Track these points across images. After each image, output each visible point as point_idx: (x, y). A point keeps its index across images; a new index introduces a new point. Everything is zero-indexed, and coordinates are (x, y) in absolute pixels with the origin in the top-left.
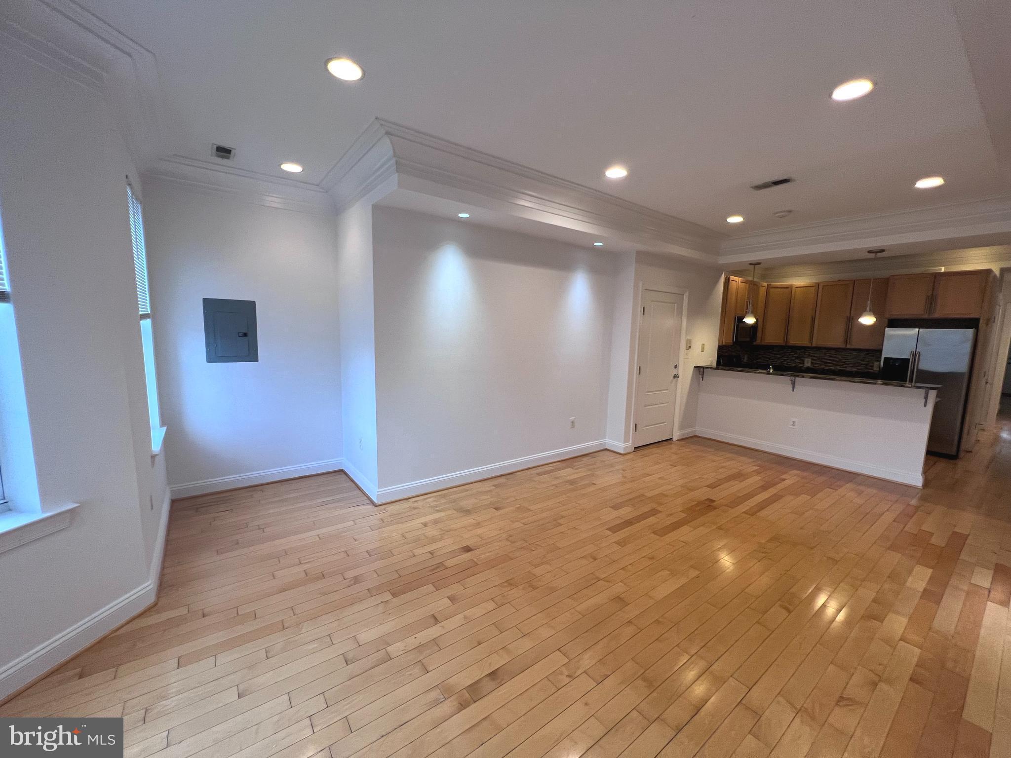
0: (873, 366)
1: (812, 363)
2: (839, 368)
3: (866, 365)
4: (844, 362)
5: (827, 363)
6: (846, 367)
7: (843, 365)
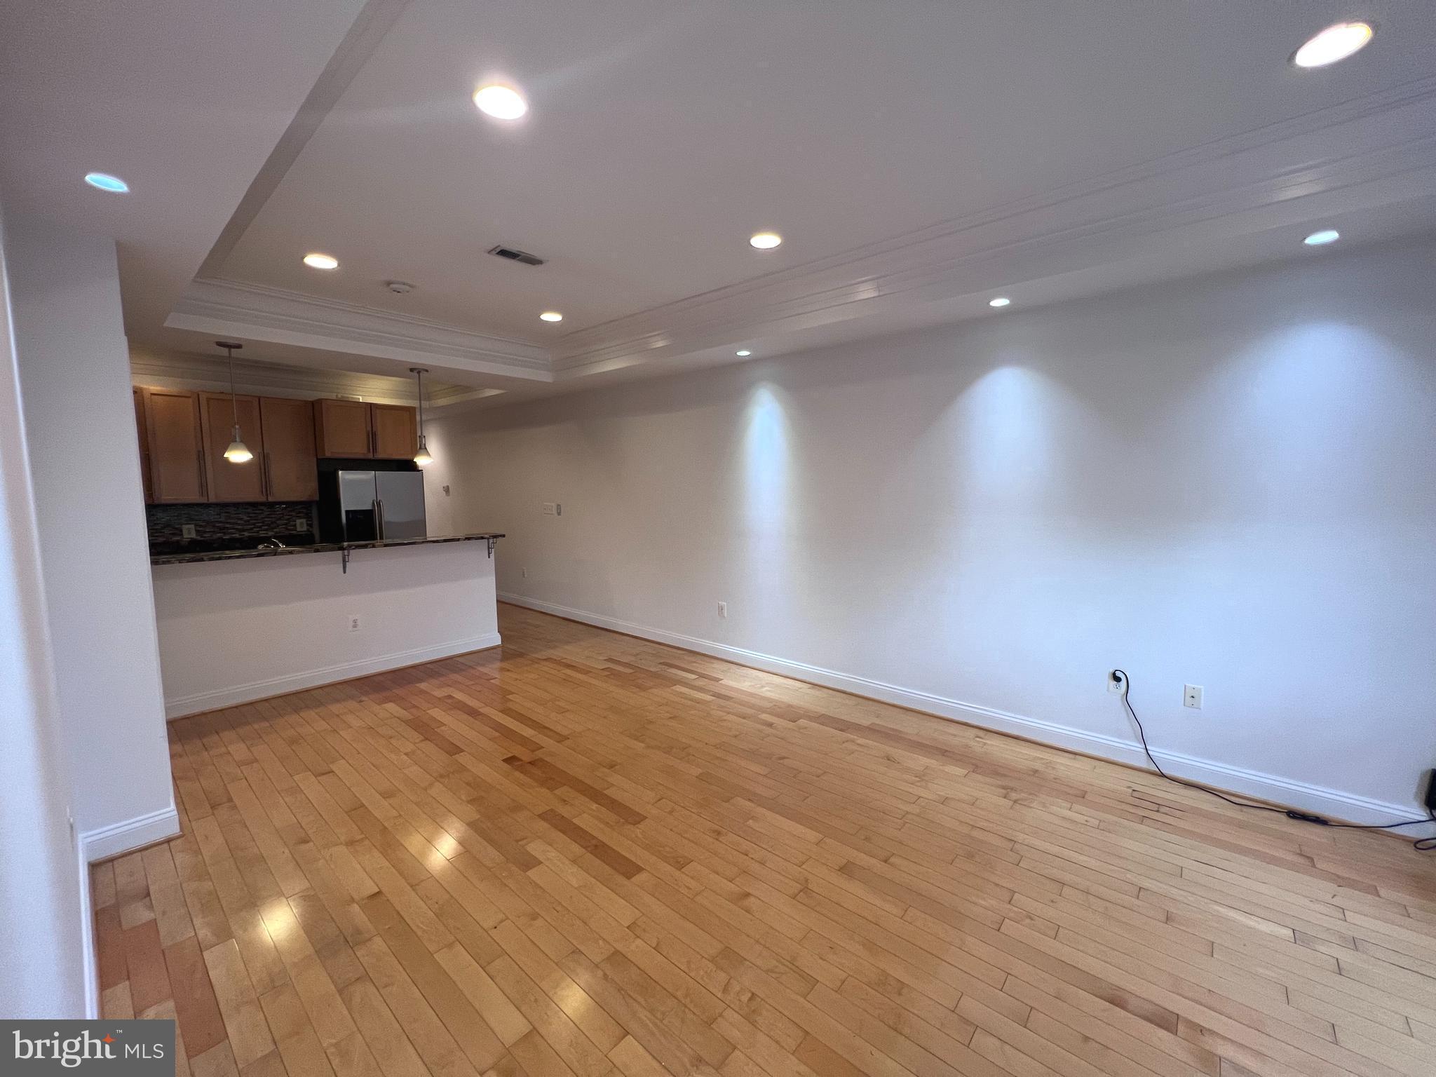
0: (295, 525)
1: (197, 531)
2: (246, 534)
3: (286, 524)
4: (254, 524)
5: (224, 528)
6: (258, 532)
7: (252, 529)
